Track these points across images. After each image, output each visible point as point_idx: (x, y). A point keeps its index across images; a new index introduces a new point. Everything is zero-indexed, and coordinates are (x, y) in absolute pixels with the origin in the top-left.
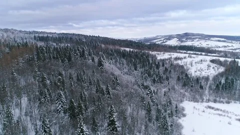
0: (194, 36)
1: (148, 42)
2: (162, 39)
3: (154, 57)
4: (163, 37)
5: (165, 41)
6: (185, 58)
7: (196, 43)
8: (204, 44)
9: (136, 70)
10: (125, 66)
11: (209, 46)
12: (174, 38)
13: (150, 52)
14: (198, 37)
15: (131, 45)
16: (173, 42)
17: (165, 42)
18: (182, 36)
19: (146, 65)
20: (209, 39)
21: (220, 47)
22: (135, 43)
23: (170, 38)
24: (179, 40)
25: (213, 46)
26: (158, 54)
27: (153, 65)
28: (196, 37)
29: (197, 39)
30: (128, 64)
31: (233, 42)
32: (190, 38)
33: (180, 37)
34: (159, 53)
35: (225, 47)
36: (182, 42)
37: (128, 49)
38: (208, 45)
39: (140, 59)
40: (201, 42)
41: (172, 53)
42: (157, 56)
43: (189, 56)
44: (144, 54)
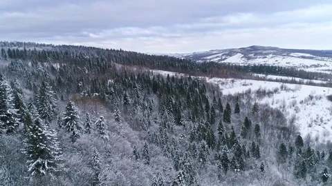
0: (266, 50)
1: (198, 60)
2: (220, 55)
3: (215, 90)
4: (220, 52)
5: (224, 57)
6: (276, 91)
7: (270, 61)
8: (282, 62)
9: (179, 123)
10: (155, 113)
11: (291, 65)
12: (237, 53)
13: (207, 78)
14: (272, 51)
15: (172, 65)
16: (236, 60)
17: (224, 60)
18: (248, 50)
19: (202, 110)
20: (288, 55)
21: (307, 67)
22: (179, 61)
23: (231, 53)
24: (245, 57)
25: (297, 64)
26: (223, 83)
27: (217, 111)
28: (270, 51)
29: (271, 55)
30: (161, 111)
31: (326, 58)
32: (261, 54)
33: (246, 52)
34: (223, 80)
35: (316, 66)
36: (249, 58)
37: (164, 73)
38: (289, 63)
39: (188, 98)
40: (277, 58)
41: (248, 81)
42: (221, 87)
43: (282, 87)
44: (195, 84)
